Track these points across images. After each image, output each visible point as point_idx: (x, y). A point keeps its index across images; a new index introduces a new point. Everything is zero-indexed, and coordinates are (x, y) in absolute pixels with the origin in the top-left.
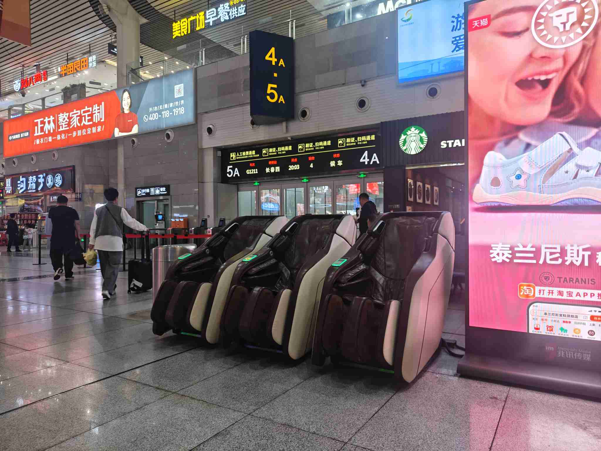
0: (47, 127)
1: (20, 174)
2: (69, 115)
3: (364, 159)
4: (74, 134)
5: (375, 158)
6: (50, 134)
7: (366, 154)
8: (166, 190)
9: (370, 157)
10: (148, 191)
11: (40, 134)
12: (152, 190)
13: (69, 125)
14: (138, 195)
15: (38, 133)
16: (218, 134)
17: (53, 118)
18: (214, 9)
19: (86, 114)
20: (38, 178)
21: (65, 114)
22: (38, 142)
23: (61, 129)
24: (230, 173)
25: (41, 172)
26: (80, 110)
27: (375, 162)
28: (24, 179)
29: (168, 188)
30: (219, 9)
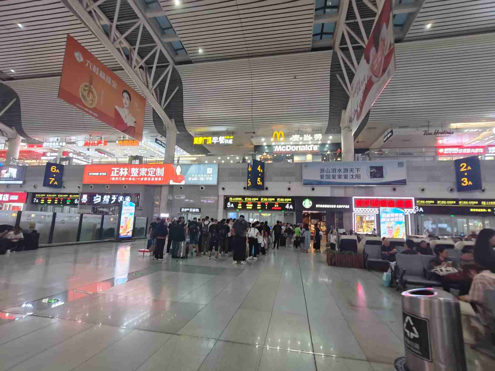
0: (121, 173)
1: (97, 193)
2: (139, 170)
3: (287, 207)
4: (142, 179)
5: (291, 207)
6: (123, 176)
7: (288, 205)
8: (199, 210)
9: (289, 206)
10: (188, 209)
11: (115, 175)
12: (191, 209)
13: (139, 174)
14: (182, 211)
15: (114, 174)
16: (226, 190)
17: (127, 169)
18: (217, 138)
19: (152, 171)
20: (111, 197)
21: (136, 169)
22: (113, 179)
23: (132, 175)
24: (229, 206)
25: (114, 194)
26: (148, 168)
27: (291, 209)
28: (100, 197)
29: (200, 209)
30: (219, 138)
